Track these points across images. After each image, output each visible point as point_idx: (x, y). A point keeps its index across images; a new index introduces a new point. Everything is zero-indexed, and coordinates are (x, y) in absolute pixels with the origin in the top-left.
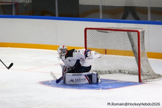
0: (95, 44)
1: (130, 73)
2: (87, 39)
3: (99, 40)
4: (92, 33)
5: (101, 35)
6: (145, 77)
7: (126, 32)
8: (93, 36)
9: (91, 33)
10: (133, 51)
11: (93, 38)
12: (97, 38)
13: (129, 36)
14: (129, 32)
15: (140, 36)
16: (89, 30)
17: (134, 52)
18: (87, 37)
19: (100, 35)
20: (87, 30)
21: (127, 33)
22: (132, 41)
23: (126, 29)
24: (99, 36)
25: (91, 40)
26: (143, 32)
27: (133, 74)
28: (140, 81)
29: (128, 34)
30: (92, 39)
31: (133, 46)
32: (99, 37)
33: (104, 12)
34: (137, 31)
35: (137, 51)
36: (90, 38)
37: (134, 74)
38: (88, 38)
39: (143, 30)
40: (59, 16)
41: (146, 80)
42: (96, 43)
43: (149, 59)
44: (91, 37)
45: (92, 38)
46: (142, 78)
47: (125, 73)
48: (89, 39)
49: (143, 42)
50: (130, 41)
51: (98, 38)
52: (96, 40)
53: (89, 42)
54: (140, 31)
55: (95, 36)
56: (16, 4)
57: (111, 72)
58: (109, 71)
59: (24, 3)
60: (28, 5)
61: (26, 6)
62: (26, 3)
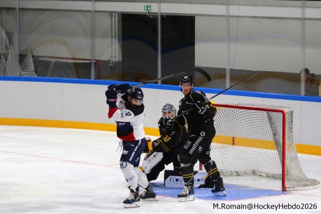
1: (269, 176)
5: (225, 115)
6: (293, 183)
7: (265, 113)
10: (276, 141)
12: (219, 120)
13: (270, 119)
14: (269, 112)
15: (287, 120)
17: (276, 144)
21: (267, 113)
22: (273, 125)
23: (265, 107)
26: (292, 113)
27: (274, 177)
28: (284, 189)
29: (269, 116)
31: (274, 134)
33: (232, 79)
34: (282, 112)
35: (281, 141)
37: (276, 178)
39: (291, 110)
40: (163, 82)
41: (293, 188)
43: (299, 155)
46: (287, 185)
47: (260, 175)
49: (291, 128)
50: (271, 126)
54: (286, 111)
56: (98, 63)
57: (239, 174)
58: (237, 172)
59: (110, 61)
60: (115, 64)
61: (113, 65)
62: (113, 61)
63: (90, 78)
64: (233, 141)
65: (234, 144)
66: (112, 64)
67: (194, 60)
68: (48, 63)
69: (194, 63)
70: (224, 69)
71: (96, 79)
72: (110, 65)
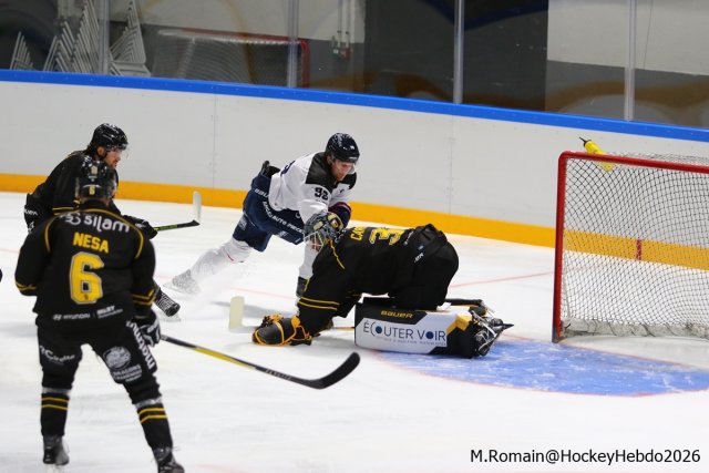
0: (598, 216)
2: (567, 195)
3: (612, 200)
4: (586, 175)
5: (622, 183)
8: (592, 183)
9: (581, 172)
11: (591, 192)
12: (604, 194)
16: (577, 161)
18: (567, 187)
19: (616, 182)
20: (569, 162)
24: (612, 186)
25: (584, 200)
30: (588, 196)
32: (614, 191)
36: (578, 192)
38: (570, 191)
40: (466, 100)
42: (601, 212)
44: (581, 187)
45: (585, 192)
47: (706, 336)
48: (574, 195)
51: (610, 195)
52: (603, 203)
53: (576, 208)
55: (599, 184)
56: (304, 46)
57: (651, 330)
58: (646, 327)
59: (336, 43)
60: (348, 51)
61: (343, 53)
62: (342, 44)
63: (284, 84)
64: (639, 247)
65: (639, 256)
66: (340, 49)
67: (546, 46)
68: (182, 43)
69: (545, 52)
70: (621, 71)
71: (298, 86)
72: (336, 52)
